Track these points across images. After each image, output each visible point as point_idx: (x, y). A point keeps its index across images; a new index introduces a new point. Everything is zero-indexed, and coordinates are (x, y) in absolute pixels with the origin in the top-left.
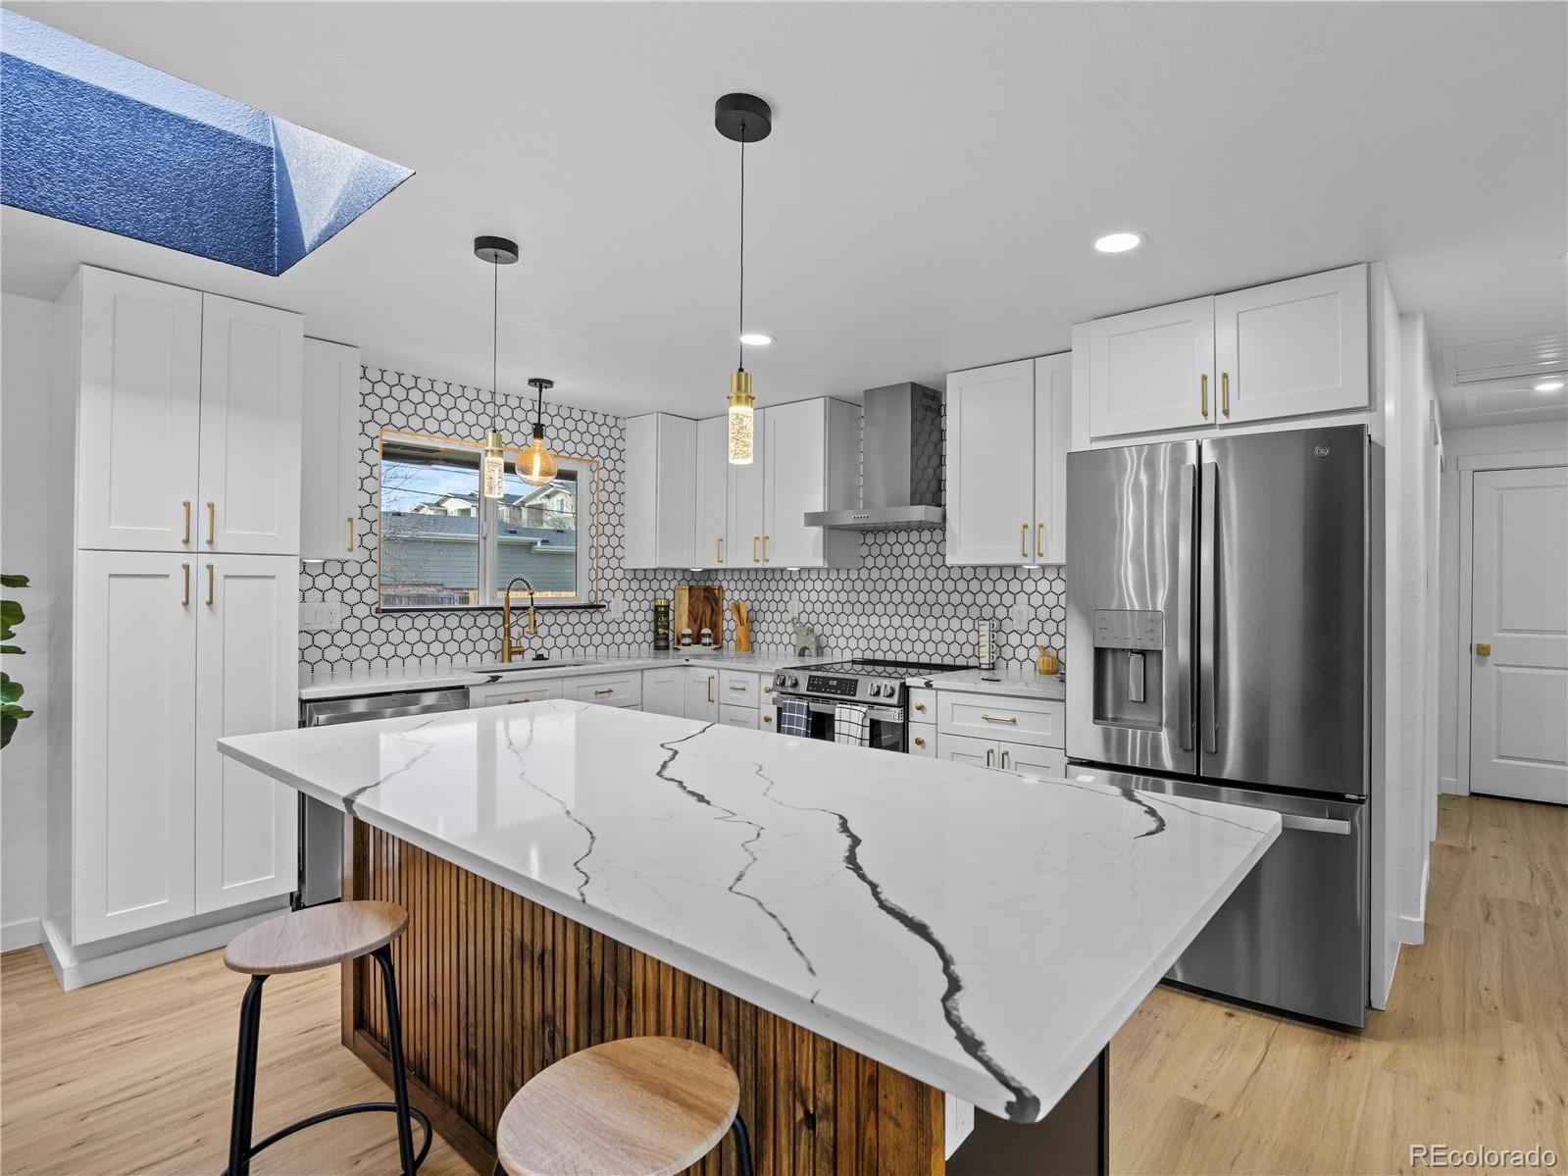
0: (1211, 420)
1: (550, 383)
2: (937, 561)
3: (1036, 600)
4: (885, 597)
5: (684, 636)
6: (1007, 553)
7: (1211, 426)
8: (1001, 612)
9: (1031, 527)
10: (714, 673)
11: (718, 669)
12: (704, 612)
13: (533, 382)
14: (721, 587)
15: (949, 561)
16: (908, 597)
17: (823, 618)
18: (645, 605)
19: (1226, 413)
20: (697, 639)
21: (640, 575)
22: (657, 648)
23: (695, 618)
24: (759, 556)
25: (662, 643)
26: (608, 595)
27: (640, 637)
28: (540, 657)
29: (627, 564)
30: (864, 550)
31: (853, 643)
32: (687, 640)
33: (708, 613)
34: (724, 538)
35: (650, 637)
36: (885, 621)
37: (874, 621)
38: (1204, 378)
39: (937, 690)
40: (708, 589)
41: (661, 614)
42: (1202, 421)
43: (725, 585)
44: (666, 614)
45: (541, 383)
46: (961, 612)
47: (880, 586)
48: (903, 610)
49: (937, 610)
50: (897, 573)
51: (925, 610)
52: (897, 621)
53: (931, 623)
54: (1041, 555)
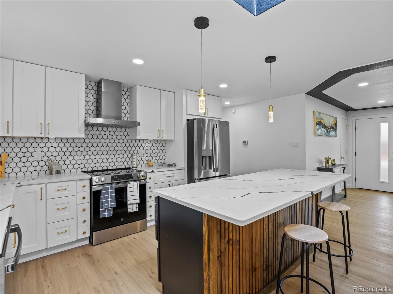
3: (145, 148)
8: (136, 152)
10: (42, 186)
11: (45, 184)
19: (207, 115)
34: (11, 121)
39: (154, 172)
42: (204, 115)
46: (123, 152)
47: (90, 145)
48: (100, 153)
49: (114, 152)
50: (98, 141)
51: (110, 152)
52: (98, 157)
53: (112, 156)
54: (162, 137)
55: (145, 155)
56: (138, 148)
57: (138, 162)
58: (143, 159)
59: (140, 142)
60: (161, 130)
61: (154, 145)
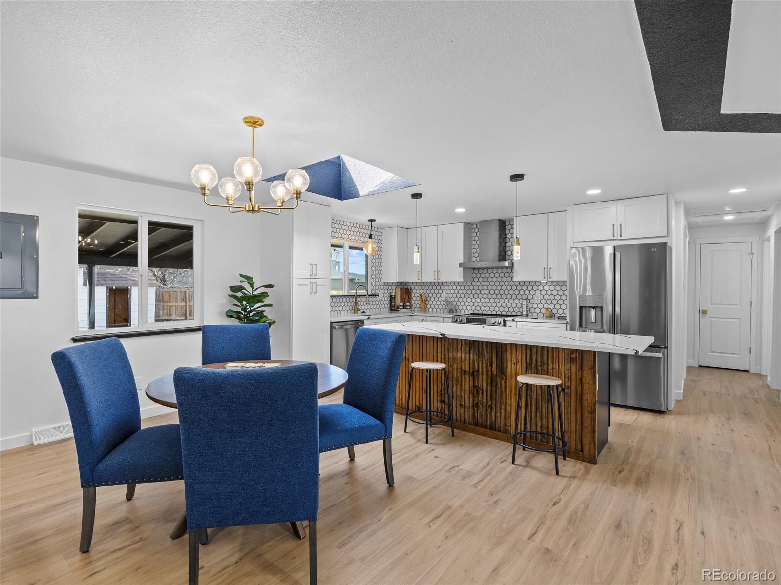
0: (616, 238)
2: (509, 279)
3: (544, 292)
4: (483, 292)
5: (400, 306)
6: (538, 277)
7: (616, 240)
8: (530, 297)
9: (546, 268)
10: (424, 318)
12: (406, 297)
13: (369, 220)
14: (411, 288)
15: (515, 279)
16: (492, 292)
17: (456, 299)
18: (388, 295)
19: (621, 236)
20: (404, 307)
21: (387, 284)
22: (391, 310)
23: (402, 299)
24: (435, 277)
25: (393, 308)
26: (378, 291)
27: (386, 306)
28: (364, 312)
29: (383, 281)
30: (474, 275)
31: (469, 308)
32: (401, 307)
33: (407, 298)
34: (420, 271)
35: (389, 306)
36: (483, 300)
37: (478, 300)
38: (614, 225)
39: (516, 321)
40: (407, 289)
41: (392, 298)
42: (613, 238)
43: (413, 287)
44: (395, 298)
45: (372, 221)
46: (514, 297)
47: (480, 288)
48: (490, 296)
49: (504, 296)
50: (487, 283)
51: (499, 296)
52: (487, 300)
53: (502, 301)
54: (550, 278)
55: (543, 302)
56: (532, 292)
57: (532, 310)
58: (541, 306)
59: (535, 285)
60: (549, 268)
61: (552, 288)
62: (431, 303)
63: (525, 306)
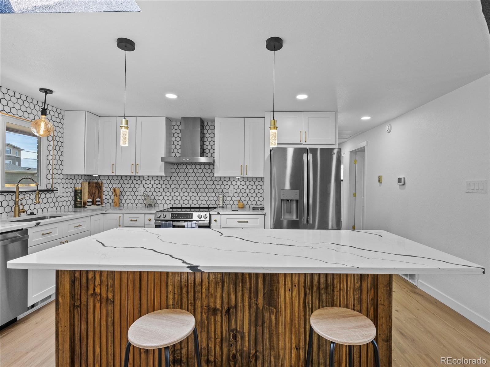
1: (51, 92)
2: (211, 175)
3: (236, 187)
4: (182, 186)
5: (88, 202)
7: (301, 144)
8: (225, 191)
9: (243, 166)
10: (121, 215)
11: (123, 214)
12: (95, 192)
13: (41, 90)
14: (102, 183)
16: (191, 186)
17: (155, 194)
18: (71, 190)
19: (306, 141)
20: (94, 203)
21: (71, 177)
22: (76, 207)
23: (91, 194)
24: (134, 171)
25: (79, 204)
26: (57, 185)
27: (69, 203)
28: (32, 214)
29: (64, 172)
30: (173, 170)
31: (168, 202)
32: (90, 204)
33: (97, 192)
34: (115, 164)
35: (73, 203)
36: (182, 194)
37: (177, 194)
38: (301, 132)
39: (221, 215)
40: (97, 183)
41: (77, 194)
43: (104, 181)
44: (81, 193)
45: (46, 91)
46: (211, 191)
47: (180, 182)
48: (189, 190)
49: (202, 190)
50: (186, 178)
51: (198, 190)
52: (186, 194)
53: (200, 194)
54: (246, 174)
55: (236, 195)
56: (227, 187)
57: (227, 202)
58: (234, 199)
59: (229, 180)
60: (245, 166)
61: (243, 183)
62: (126, 197)
63: (222, 199)
